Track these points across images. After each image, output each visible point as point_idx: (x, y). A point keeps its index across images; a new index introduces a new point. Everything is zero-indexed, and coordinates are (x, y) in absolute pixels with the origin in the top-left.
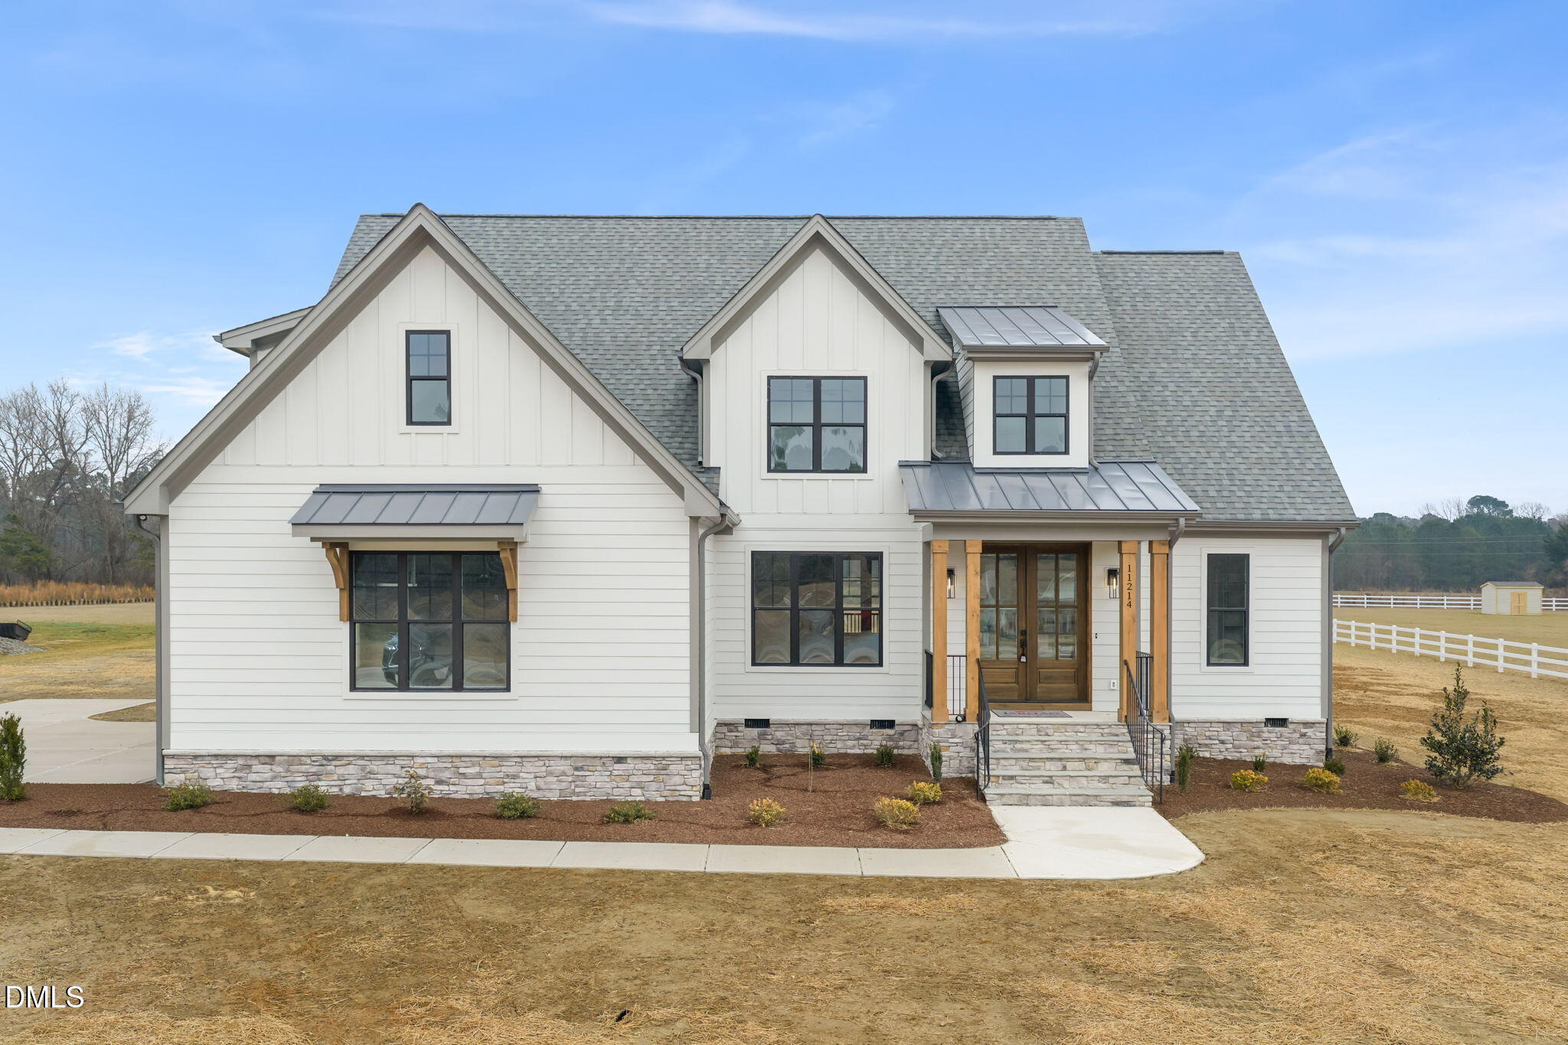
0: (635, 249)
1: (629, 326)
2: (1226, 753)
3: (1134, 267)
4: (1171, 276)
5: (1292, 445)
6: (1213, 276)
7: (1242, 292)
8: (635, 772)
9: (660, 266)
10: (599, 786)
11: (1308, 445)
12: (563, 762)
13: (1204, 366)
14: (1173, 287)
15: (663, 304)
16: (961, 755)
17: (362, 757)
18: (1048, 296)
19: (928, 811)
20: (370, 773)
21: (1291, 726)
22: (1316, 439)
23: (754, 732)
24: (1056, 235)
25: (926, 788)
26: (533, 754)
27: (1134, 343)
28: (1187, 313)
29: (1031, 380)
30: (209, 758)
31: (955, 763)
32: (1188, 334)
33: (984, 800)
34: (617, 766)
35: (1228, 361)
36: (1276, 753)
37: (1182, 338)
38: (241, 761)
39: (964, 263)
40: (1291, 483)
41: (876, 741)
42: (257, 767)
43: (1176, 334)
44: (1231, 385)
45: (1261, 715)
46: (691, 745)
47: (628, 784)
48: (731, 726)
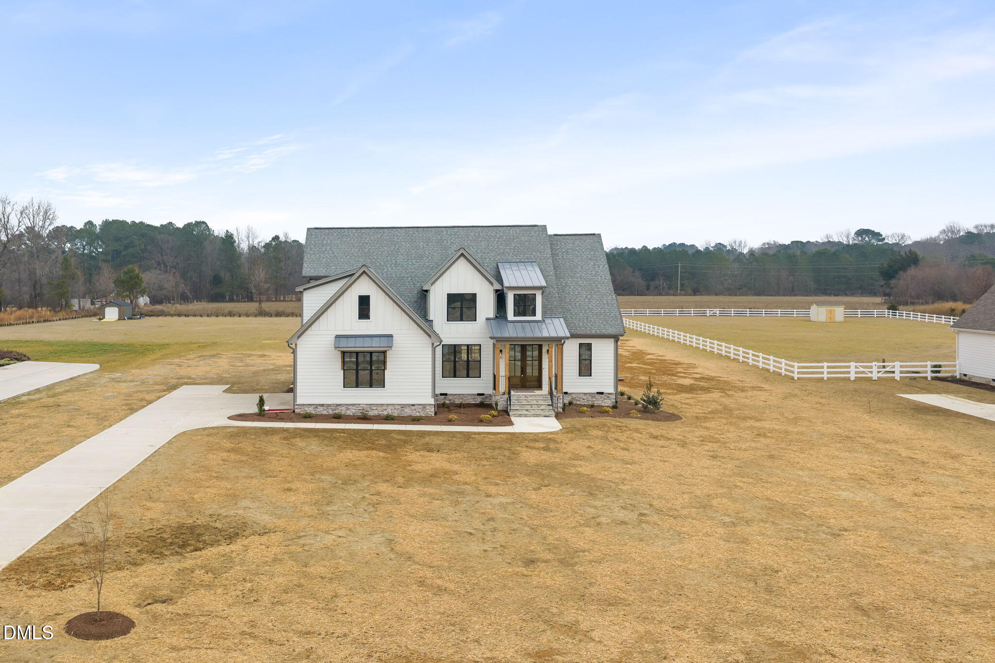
0: (399, 240)
2: (581, 402)
7: (599, 251)
10: (408, 412)
11: (613, 308)
12: (398, 406)
14: (576, 248)
16: (503, 403)
17: (346, 405)
19: (494, 418)
21: (605, 394)
23: (443, 397)
25: (494, 413)
26: (391, 404)
28: (580, 259)
29: (525, 295)
30: (307, 405)
31: (501, 406)
33: (509, 415)
34: (412, 407)
36: (598, 402)
37: (577, 269)
41: (479, 400)
43: (575, 267)
45: (596, 391)
46: (432, 402)
47: (415, 412)
48: (436, 395)
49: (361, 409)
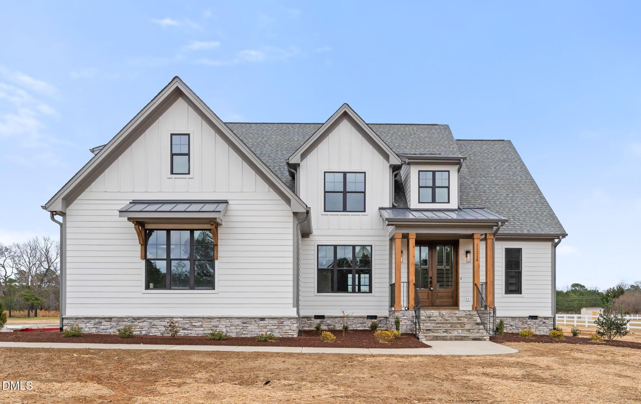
0: (268, 134)
1: (266, 160)
2: (513, 330)
3: (469, 145)
4: (484, 148)
5: (537, 206)
6: (501, 148)
7: (513, 154)
8: (269, 324)
9: (279, 140)
10: (253, 331)
11: (544, 207)
12: (237, 320)
13: (500, 179)
14: (485, 152)
15: (280, 153)
16: (407, 324)
17: (150, 318)
18: (437, 151)
19: (396, 340)
20: (153, 325)
22: (547, 204)
23: (318, 321)
24: (439, 130)
26: (225, 317)
27: (471, 171)
28: (491, 161)
29: (434, 172)
30: (83, 319)
31: (404, 327)
32: (493, 168)
33: (418, 339)
34: (261, 322)
35: (509, 177)
36: (534, 330)
37: (490, 169)
38: (97, 321)
39: (402, 139)
40: (538, 220)
41: (369, 325)
42: (104, 323)
43: (487, 168)
44: (511, 185)
45: (527, 314)
46: (293, 313)
47: (266, 330)
48: (308, 318)
49: (172, 326)
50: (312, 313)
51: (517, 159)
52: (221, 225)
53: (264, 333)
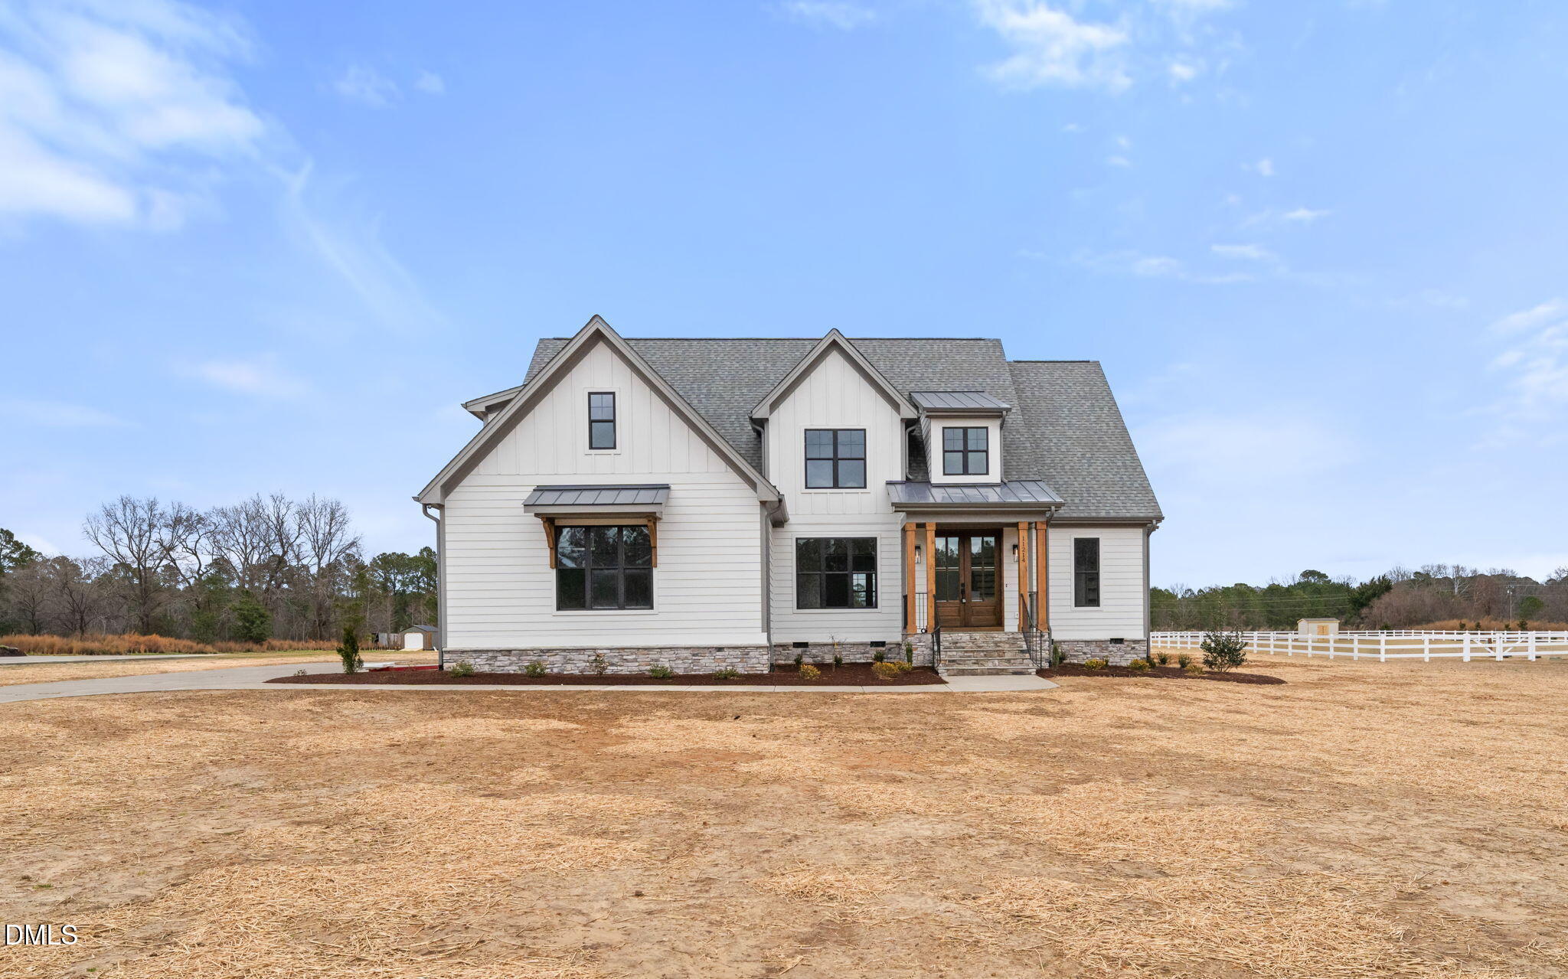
3: (1033, 370)
4: (1056, 375)
5: (1126, 473)
6: (1083, 376)
7: (1100, 385)
8: (729, 657)
9: (735, 368)
10: (708, 666)
11: (1135, 473)
12: (686, 651)
13: (1075, 428)
16: (924, 653)
17: (564, 650)
18: (979, 387)
20: (569, 660)
21: (1126, 643)
22: (1140, 470)
23: (799, 650)
24: (984, 350)
26: (668, 647)
29: (965, 429)
30: (470, 653)
31: (921, 658)
32: (1066, 410)
33: (937, 673)
34: (718, 653)
35: (1089, 426)
36: (1117, 659)
38: (490, 654)
39: (927, 366)
40: (1124, 495)
41: (873, 655)
42: (500, 658)
43: (1058, 410)
44: (1091, 439)
45: (1107, 637)
46: (762, 640)
47: (724, 664)
48: (784, 646)
49: (598, 660)
50: (789, 639)
51: (1105, 394)
52: (660, 519)
53: (723, 669)
